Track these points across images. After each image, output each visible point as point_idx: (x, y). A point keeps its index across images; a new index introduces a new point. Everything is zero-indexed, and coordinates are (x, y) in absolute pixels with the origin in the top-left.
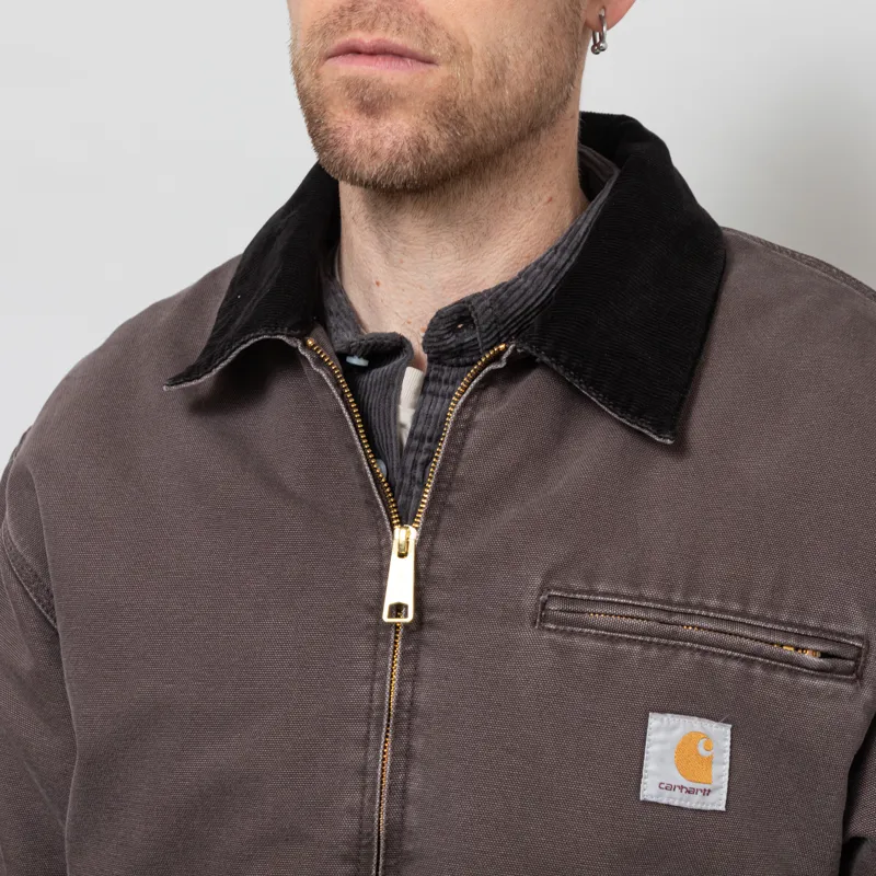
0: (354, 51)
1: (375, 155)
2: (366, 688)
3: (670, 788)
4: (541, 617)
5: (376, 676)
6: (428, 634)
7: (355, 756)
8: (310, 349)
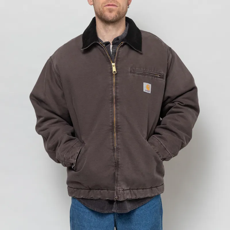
0: (109, 5)
1: (111, 17)
2: (111, 81)
3: (146, 90)
4: (131, 72)
5: (112, 80)
6: (118, 75)
7: (111, 89)
8: (100, 43)
